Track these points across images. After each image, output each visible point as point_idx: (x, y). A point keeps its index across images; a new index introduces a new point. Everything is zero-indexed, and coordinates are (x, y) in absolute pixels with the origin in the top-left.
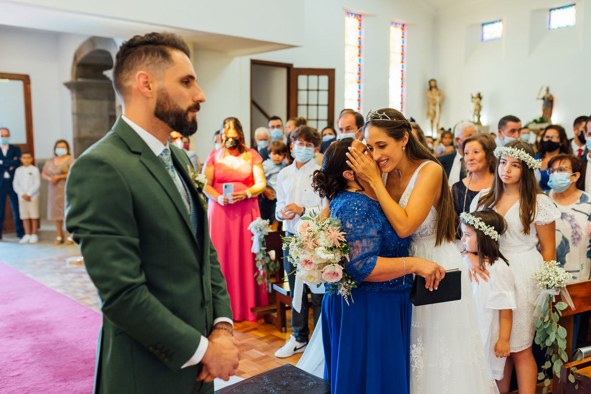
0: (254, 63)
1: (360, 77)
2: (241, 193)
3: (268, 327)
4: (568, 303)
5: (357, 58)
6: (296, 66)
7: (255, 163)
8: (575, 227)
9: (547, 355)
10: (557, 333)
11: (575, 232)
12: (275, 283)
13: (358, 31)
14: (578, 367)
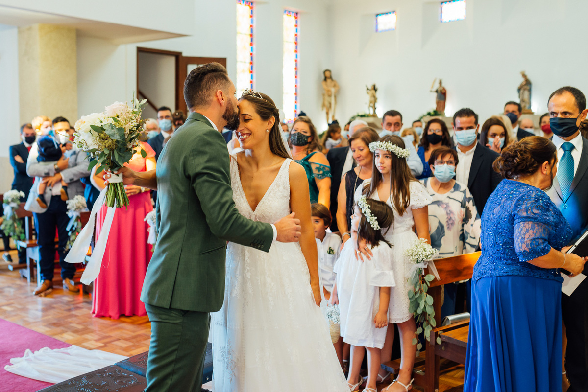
0: (140, 50)
1: (252, 67)
2: (135, 187)
4: (434, 275)
5: (249, 47)
6: (185, 54)
7: (148, 156)
8: (449, 213)
9: (419, 322)
10: (425, 302)
11: (449, 218)
13: (250, 19)
14: (445, 331)
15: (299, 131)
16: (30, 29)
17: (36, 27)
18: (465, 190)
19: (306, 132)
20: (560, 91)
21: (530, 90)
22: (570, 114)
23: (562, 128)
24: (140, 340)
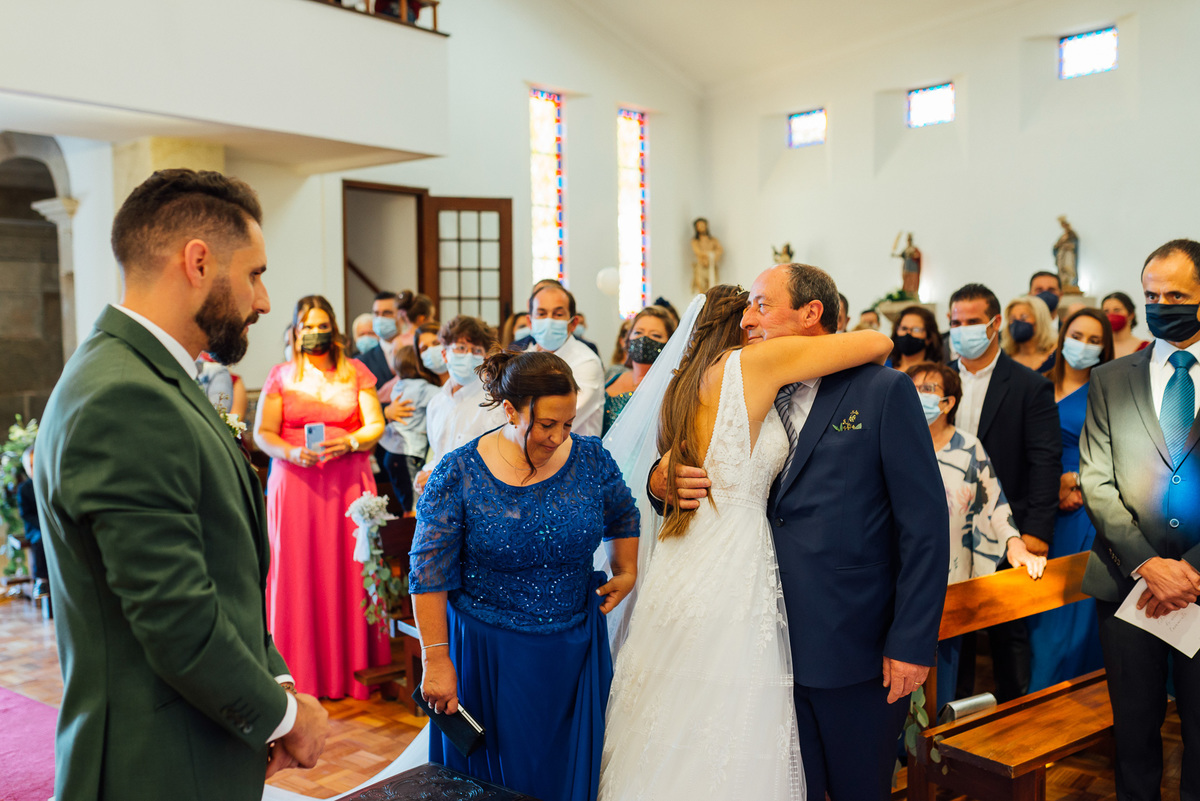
0: (349, 186)
1: (561, 215)
2: (339, 440)
3: (390, 707)
5: (554, 178)
6: (434, 192)
7: (361, 387)
12: (402, 620)
13: (555, 125)
14: (946, 735)
15: (646, 334)
16: (134, 147)
17: (146, 142)
18: (974, 447)
19: (659, 337)
20: (1164, 251)
21: (1075, 251)
22: (1184, 296)
23: (1168, 324)
24: (341, 755)
